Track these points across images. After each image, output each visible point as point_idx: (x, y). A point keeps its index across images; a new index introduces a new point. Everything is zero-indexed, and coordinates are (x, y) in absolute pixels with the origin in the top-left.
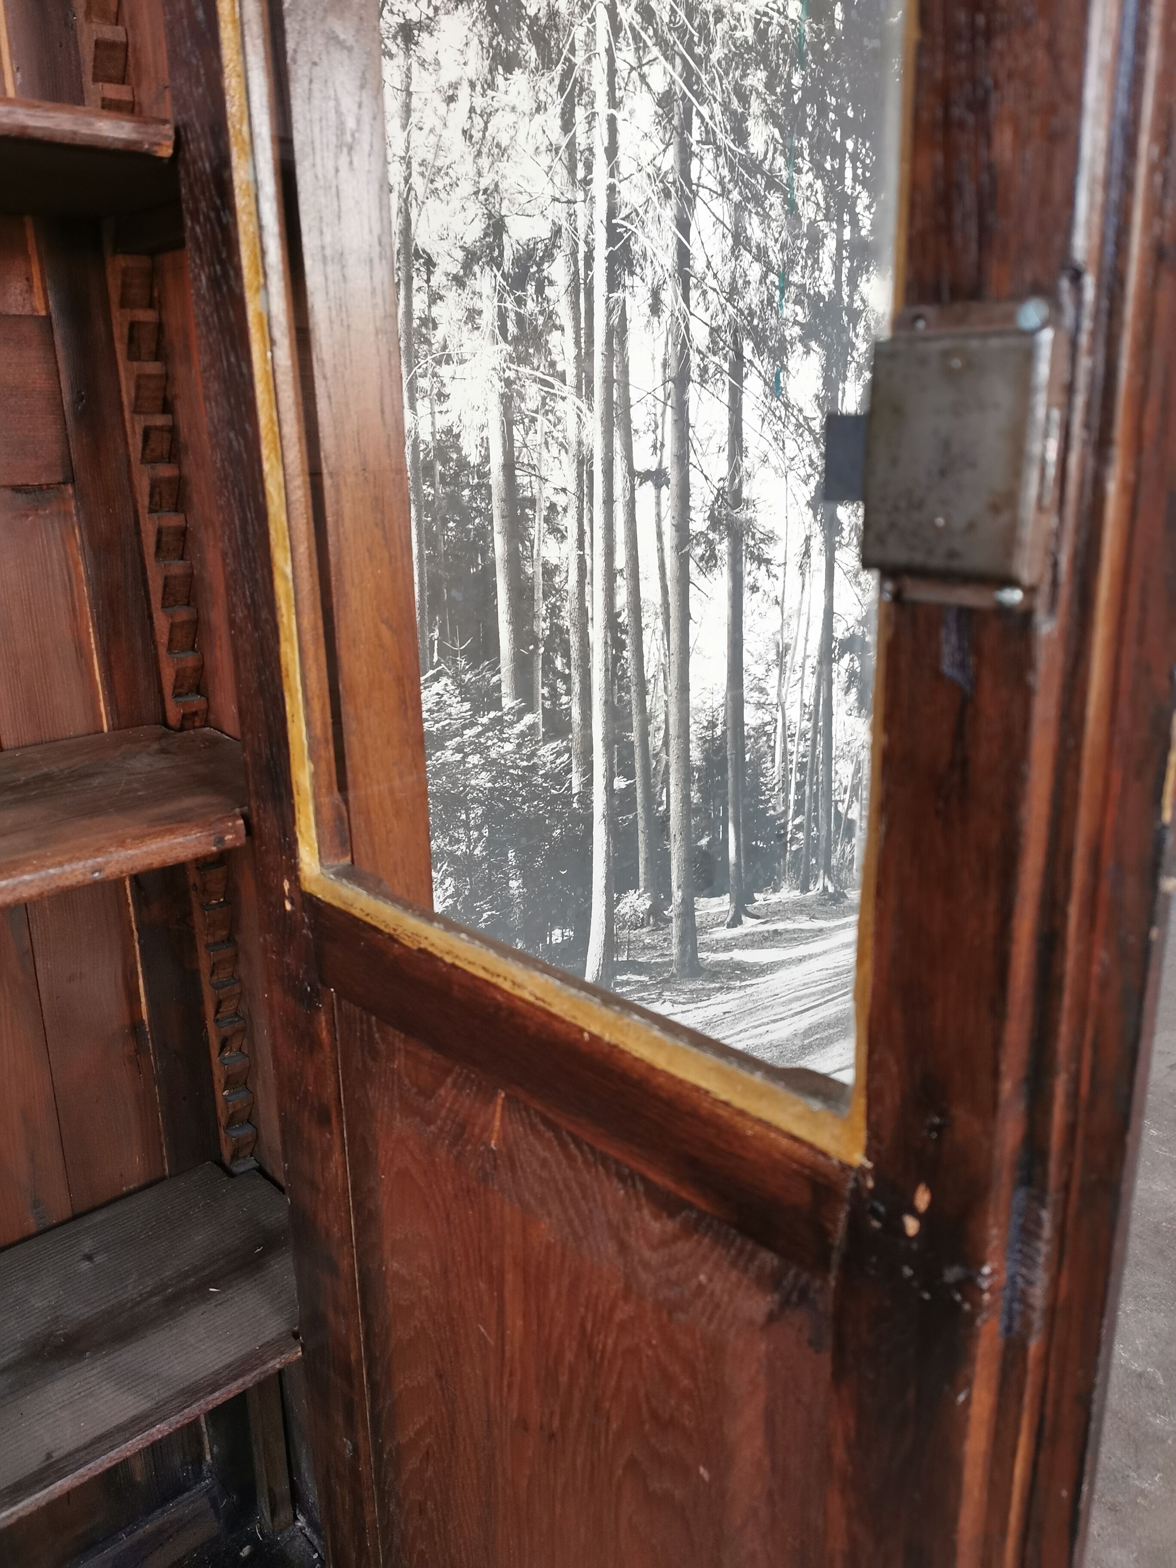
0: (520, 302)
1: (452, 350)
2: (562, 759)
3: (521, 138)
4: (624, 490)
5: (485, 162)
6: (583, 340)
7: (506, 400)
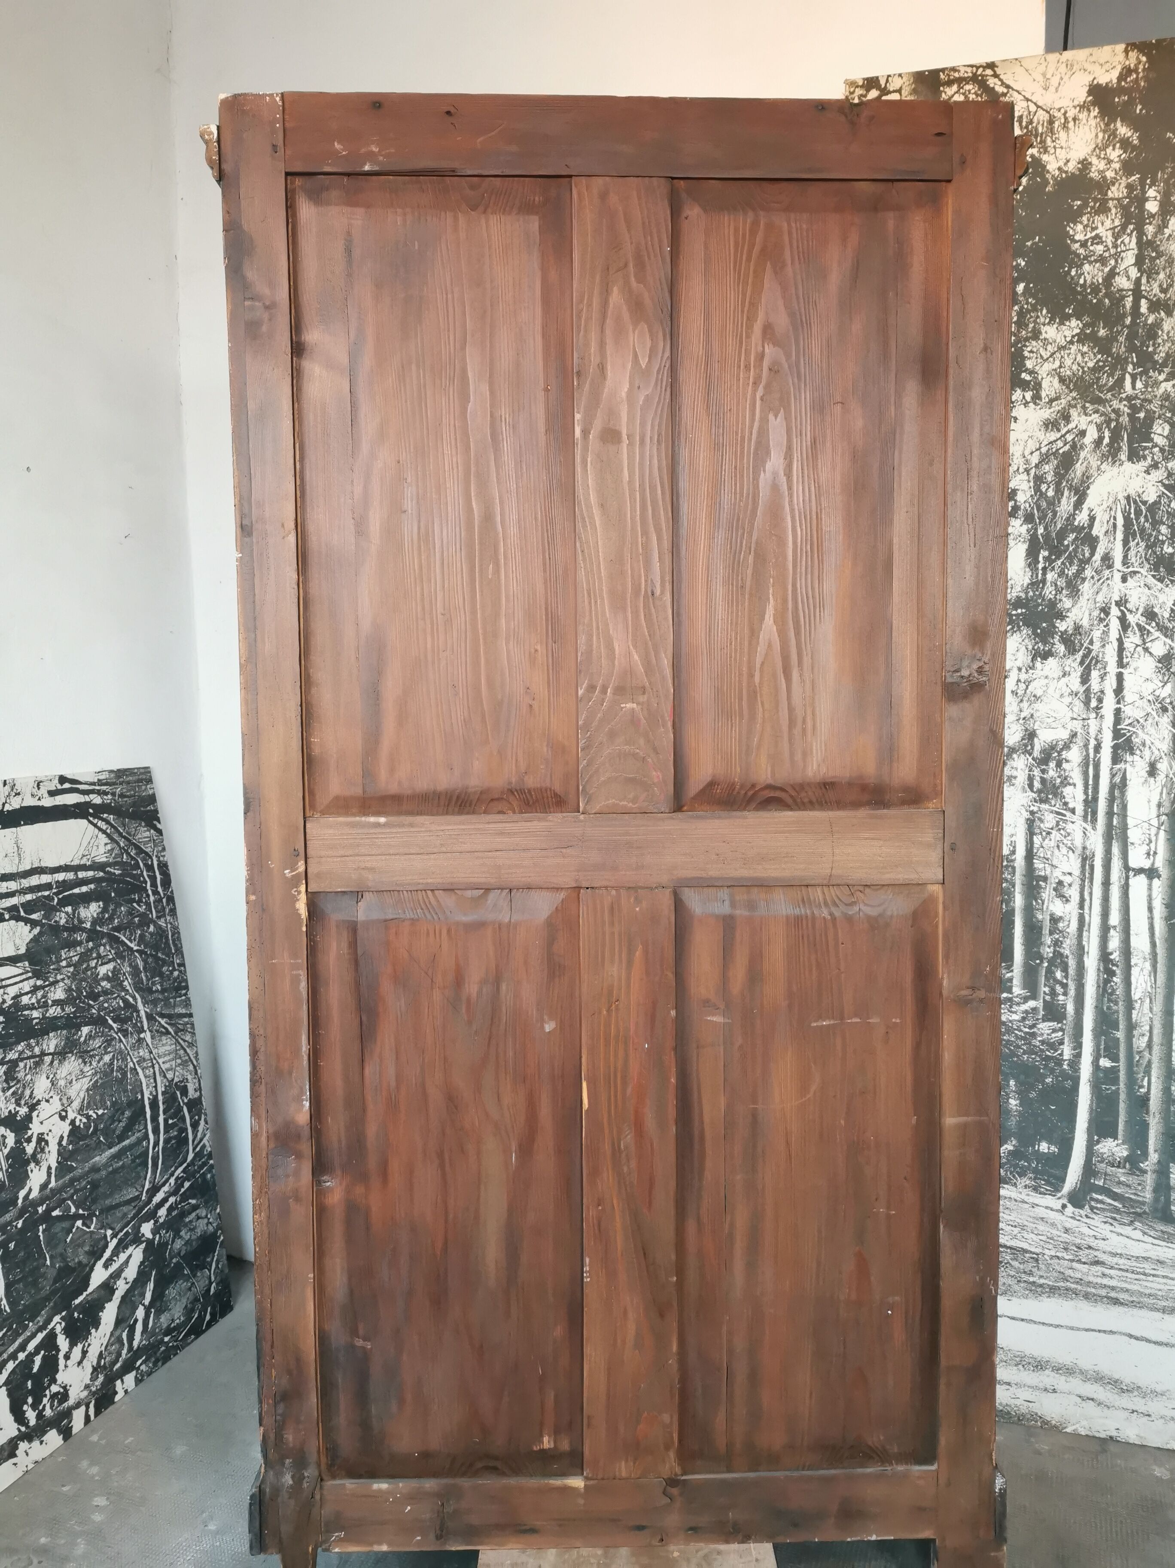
0: (1043, 771)
2: (1056, 1035)
3: (1051, 691)
4: (1120, 878)
5: (1025, 705)
6: (1090, 791)
7: (1030, 823)
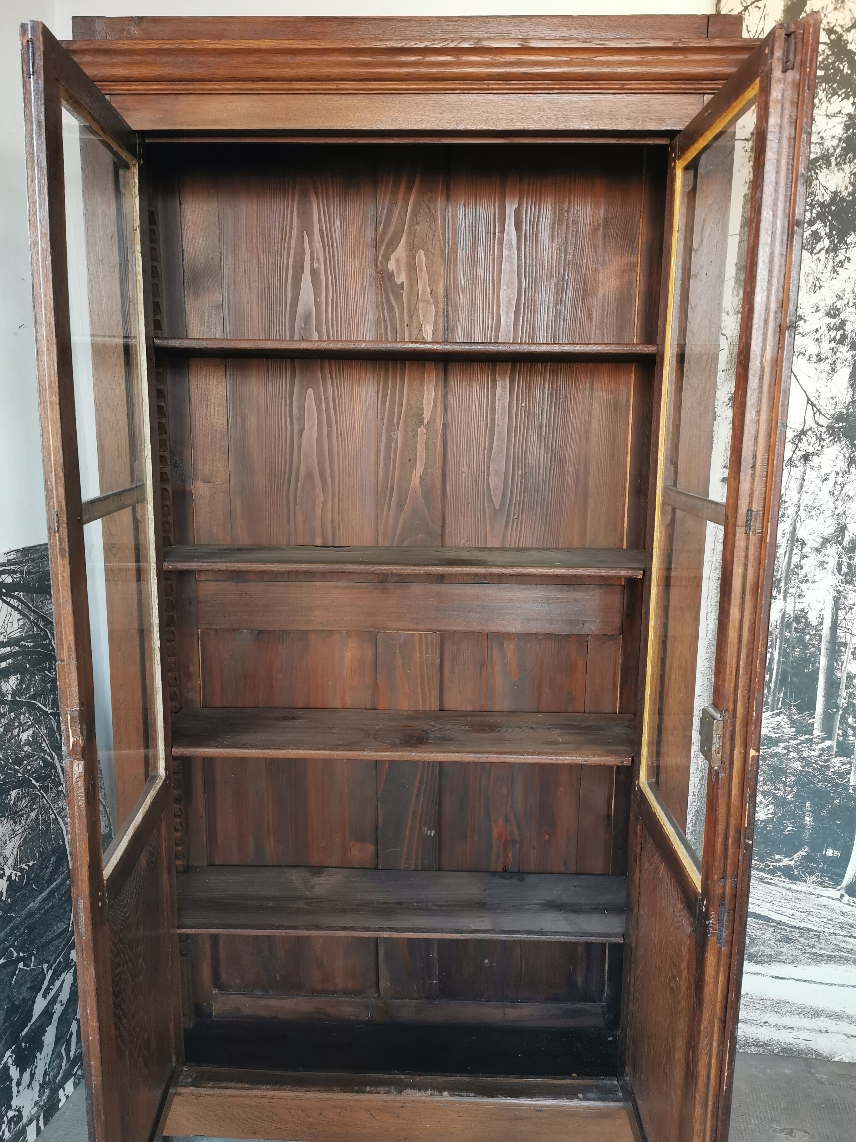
1: (808, 577)
2: (845, 767)
7: (837, 600)
